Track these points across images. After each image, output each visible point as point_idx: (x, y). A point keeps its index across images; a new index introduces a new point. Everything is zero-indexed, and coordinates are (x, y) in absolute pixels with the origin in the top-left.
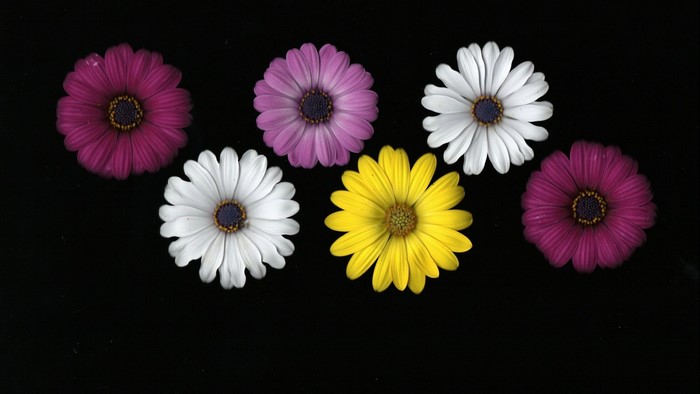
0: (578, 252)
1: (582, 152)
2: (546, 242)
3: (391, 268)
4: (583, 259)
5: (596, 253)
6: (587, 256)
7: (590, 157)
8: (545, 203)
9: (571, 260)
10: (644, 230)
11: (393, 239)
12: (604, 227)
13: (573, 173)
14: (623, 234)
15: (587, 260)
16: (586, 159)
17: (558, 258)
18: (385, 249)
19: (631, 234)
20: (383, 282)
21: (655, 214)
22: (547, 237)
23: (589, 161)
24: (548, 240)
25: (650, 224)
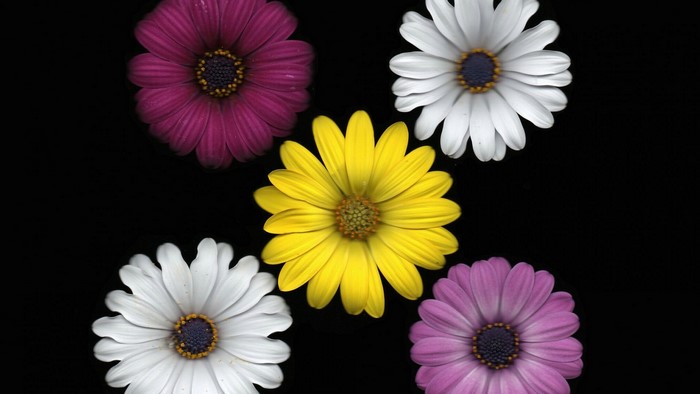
0: (157, 61)
1: (297, 57)
2: (168, 14)
3: (304, 175)
4: (147, 67)
5: (157, 85)
6: (153, 74)
7: (291, 69)
8: (223, 11)
9: (146, 51)
10: (194, 151)
11: (338, 197)
12: (194, 95)
13: (266, 47)
14: (185, 122)
15: (147, 74)
16: (287, 63)
17: (149, 32)
18: (331, 180)
19: (187, 133)
20: (291, 157)
21: (216, 167)
22: (176, 17)
23: (284, 68)
24: (170, 17)
25: (203, 160)
